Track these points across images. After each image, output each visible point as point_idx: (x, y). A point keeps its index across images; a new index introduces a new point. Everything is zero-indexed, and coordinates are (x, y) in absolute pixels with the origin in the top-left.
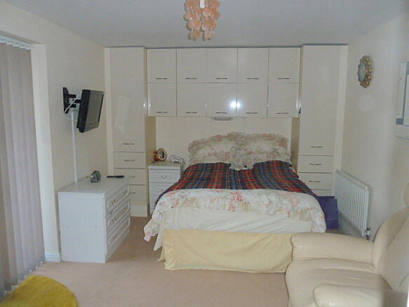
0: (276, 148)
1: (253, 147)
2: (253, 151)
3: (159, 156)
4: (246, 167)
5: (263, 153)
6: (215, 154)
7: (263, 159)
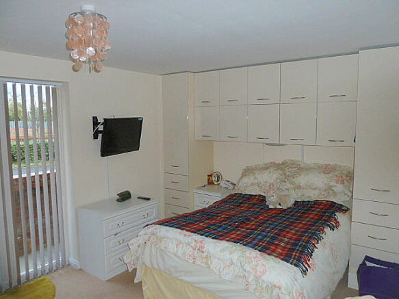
0: (332, 184)
1: (302, 180)
2: (301, 185)
3: (214, 179)
4: (280, 204)
5: (315, 189)
6: (258, 184)
7: (312, 196)
